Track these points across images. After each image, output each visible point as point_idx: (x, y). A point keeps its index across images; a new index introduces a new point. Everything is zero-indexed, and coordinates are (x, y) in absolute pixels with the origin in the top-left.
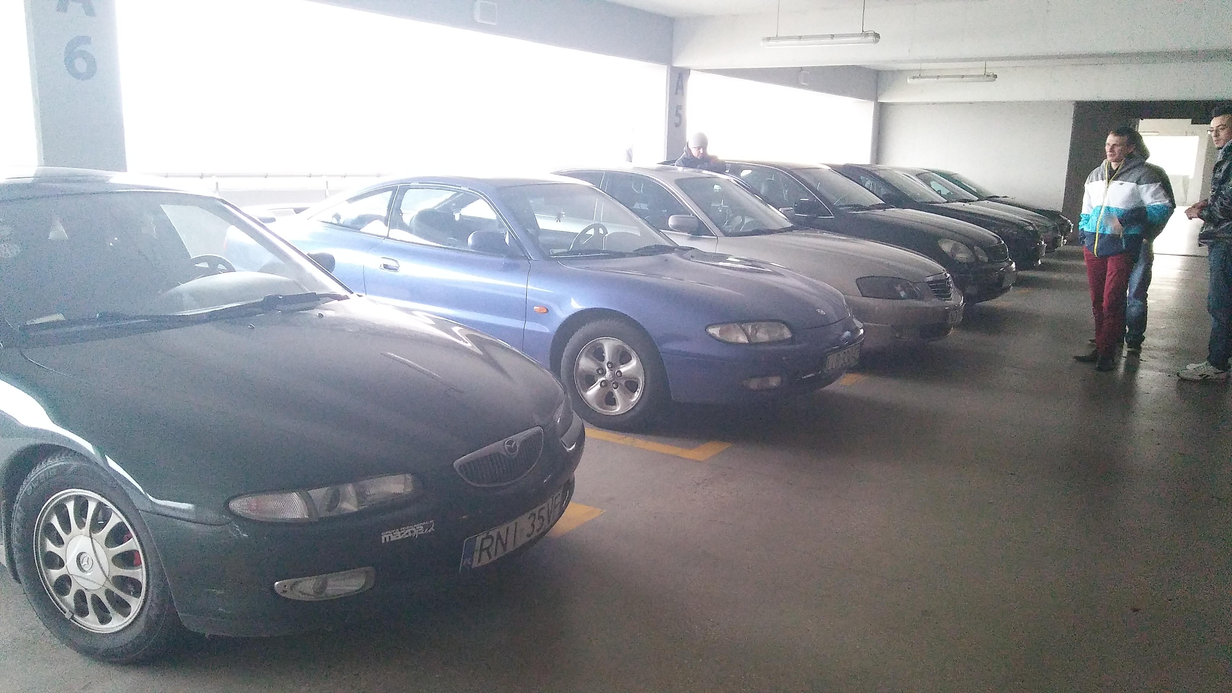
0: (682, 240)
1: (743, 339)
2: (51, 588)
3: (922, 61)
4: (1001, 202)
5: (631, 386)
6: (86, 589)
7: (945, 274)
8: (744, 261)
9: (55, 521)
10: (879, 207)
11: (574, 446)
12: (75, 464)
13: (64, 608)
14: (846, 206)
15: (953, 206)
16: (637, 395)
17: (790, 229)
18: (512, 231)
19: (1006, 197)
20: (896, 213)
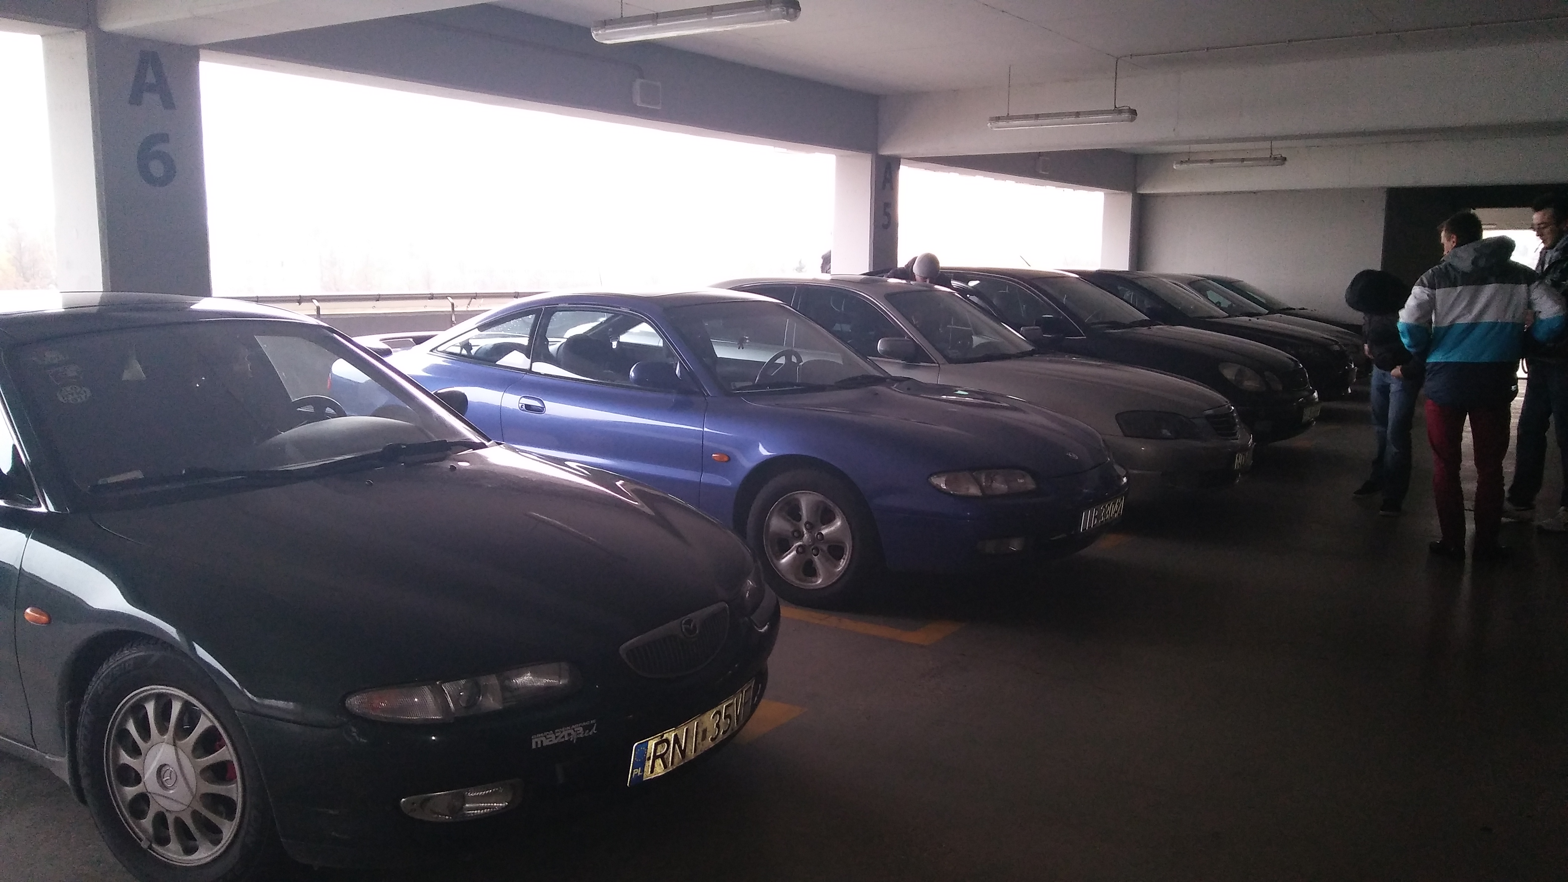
0: (894, 370)
1: (974, 491)
2: (124, 810)
3: (1190, 142)
4: (1297, 315)
5: (835, 551)
6: (167, 810)
7: (1229, 407)
8: (972, 394)
9: (131, 727)
10: (1142, 324)
11: (766, 627)
12: (157, 655)
13: (141, 834)
14: (1101, 323)
15: (1238, 320)
16: (843, 563)
17: (1030, 354)
18: (683, 360)
19: (1304, 309)
20: (1162, 331)
